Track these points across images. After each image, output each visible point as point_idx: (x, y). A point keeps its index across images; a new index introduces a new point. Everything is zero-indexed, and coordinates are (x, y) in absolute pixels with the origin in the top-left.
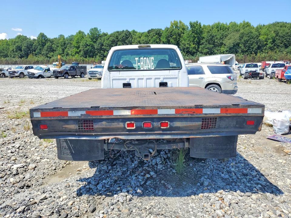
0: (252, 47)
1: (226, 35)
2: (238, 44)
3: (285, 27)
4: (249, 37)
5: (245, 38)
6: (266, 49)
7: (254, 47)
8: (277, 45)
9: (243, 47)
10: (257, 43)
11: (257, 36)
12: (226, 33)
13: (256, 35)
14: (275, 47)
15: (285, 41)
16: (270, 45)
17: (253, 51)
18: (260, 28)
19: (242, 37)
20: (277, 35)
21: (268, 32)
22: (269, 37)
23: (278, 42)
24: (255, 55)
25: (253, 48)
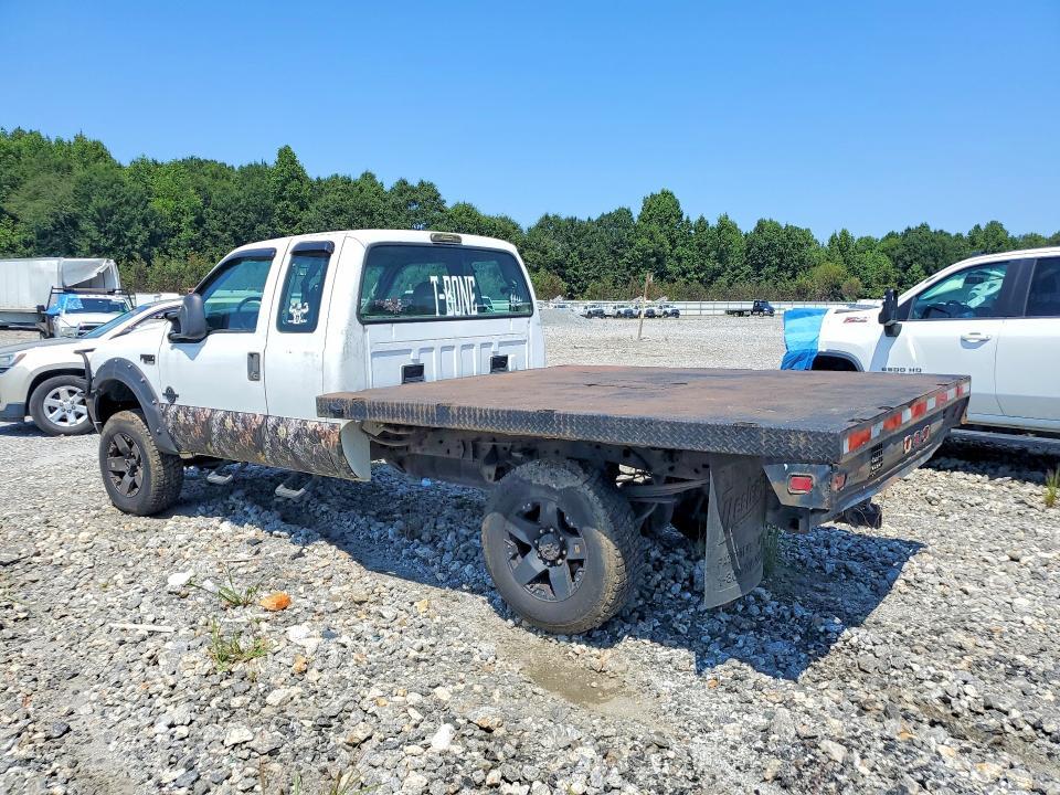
0: (128, 234)
1: (12, 178)
2: (73, 222)
3: (228, 179)
4: (114, 197)
5: (100, 201)
6: (178, 245)
7: (136, 238)
8: (211, 236)
9: (94, 234)
10: (145, 222)
11: (142, 198)
12: (11, 171)
13: (138, 194)
14: (207, 243)
15: (232, 223)
16: (190, 232)
17: (136, 250)
18: (144, 169)
19: (88, 196)
20: (207, 201)
21: (176, 188)
22: (183, 205)
23: (213, 225)
24: (145, 264)
25: (133, 240)
